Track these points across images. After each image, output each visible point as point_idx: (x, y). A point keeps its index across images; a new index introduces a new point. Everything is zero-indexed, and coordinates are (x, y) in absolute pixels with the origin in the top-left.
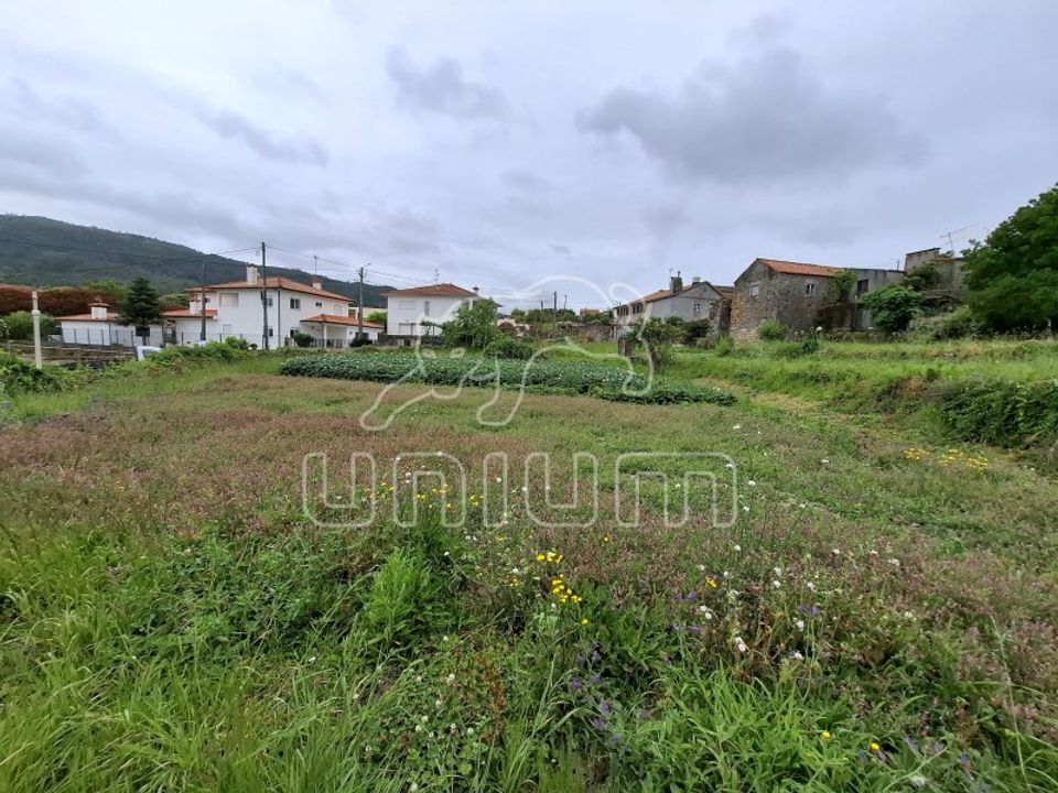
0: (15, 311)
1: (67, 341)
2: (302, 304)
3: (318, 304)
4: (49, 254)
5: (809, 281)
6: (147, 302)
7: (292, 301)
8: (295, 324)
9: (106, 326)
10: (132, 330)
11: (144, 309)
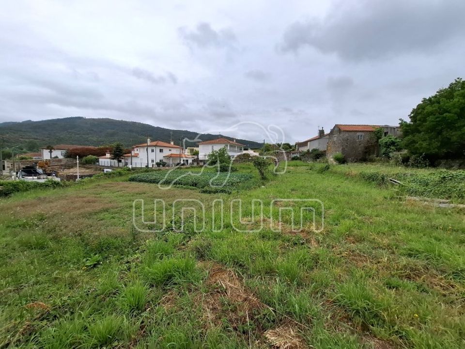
0: (89, 155)
1: (100, 165)
2: (164, 151)
3: (170, 150)
4: (109, 131)
5: (358, 134)
6: (119, 152)
7: (160, 150)
8: (162, 158)
9: (109, 160)
10: (116, 161)
11: (118, 154)
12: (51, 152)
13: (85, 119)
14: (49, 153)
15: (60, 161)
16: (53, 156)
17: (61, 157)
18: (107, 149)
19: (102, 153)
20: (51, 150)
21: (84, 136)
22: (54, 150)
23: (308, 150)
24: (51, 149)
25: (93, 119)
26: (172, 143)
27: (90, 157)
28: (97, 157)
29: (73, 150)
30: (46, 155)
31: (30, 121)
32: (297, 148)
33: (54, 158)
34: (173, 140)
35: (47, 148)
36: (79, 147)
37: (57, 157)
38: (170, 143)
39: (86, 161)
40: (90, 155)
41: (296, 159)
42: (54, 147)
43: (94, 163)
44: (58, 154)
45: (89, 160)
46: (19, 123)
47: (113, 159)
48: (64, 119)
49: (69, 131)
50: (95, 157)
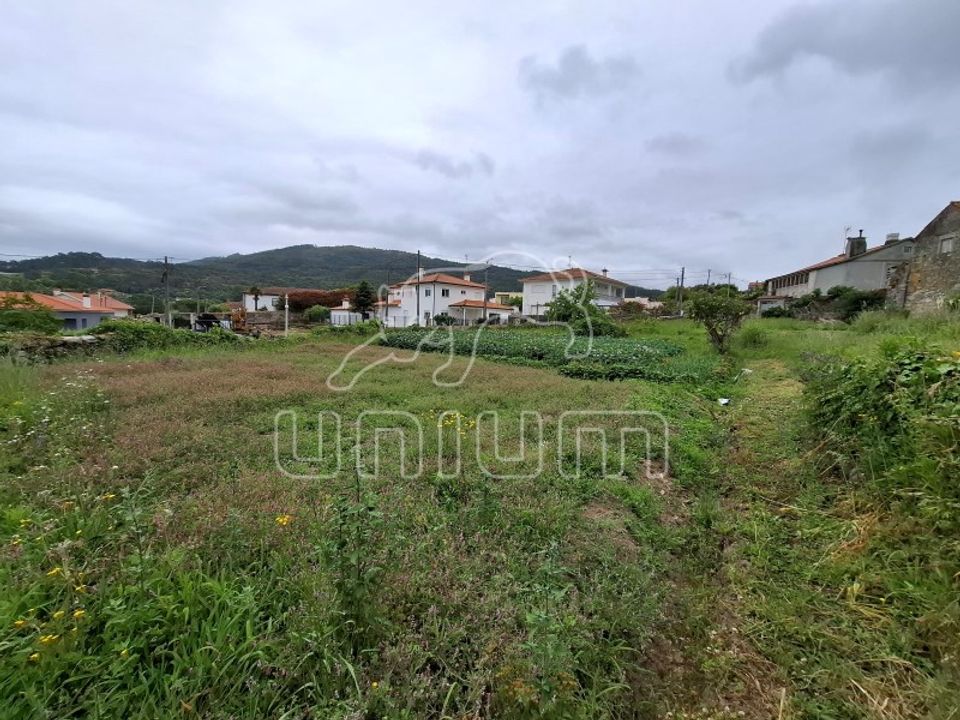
0: (314, 305)
1: (333, 323)
6: (365, 297)
9: (347, 313)
10: (359, 315)
11: (364, 302)
12: (256, 299)
13: (316, 249)
14: (254, 302)
15: (270, 315)
16: (259, 307)
17: (271, 309)
18: (345, 293)
19: (336, 302)
20: (256, 296)
21: (313, 278)
22: (261, 295)
23: (817, 292)
24: (256, 293)
27: (317, 308)
28: (327, 309)
29: (291, 295)
30: (249, 304)
31: (238, 254)
32: (770, 289)
33: (261, 310)
35: (251, 293)
37: (265, 309)
39: (310, 316)
40: (317, 306)
41: (778, 316)
42: (263, 291)
43: (323, 320)
44: (267, 302)
45: (315, 315)
46: (223, 258)
47: (354, 311)
48: (286, 249)
49: (293, 269)
50: (324, 308)
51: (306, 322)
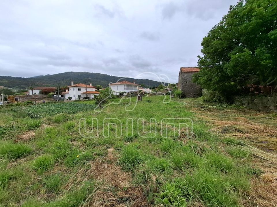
2: (81, 89)
12: (32, 91)
13: (74, 73)
14: (31, 91)
15: (37, 96)
16: (33, 93)
17: (38, 94)
20: (32, 90)
22: (34, 89)
25: (78, 73)
26: (91, 85)
29: (44, 90)
31: (49, 75)
33: (34, 94)
34: (91, 83)
35: (30, 89)
36: (47, 88)
37: (35, 94)
38: (89, 85)
44: (37, 92)
51: (49, 98)
